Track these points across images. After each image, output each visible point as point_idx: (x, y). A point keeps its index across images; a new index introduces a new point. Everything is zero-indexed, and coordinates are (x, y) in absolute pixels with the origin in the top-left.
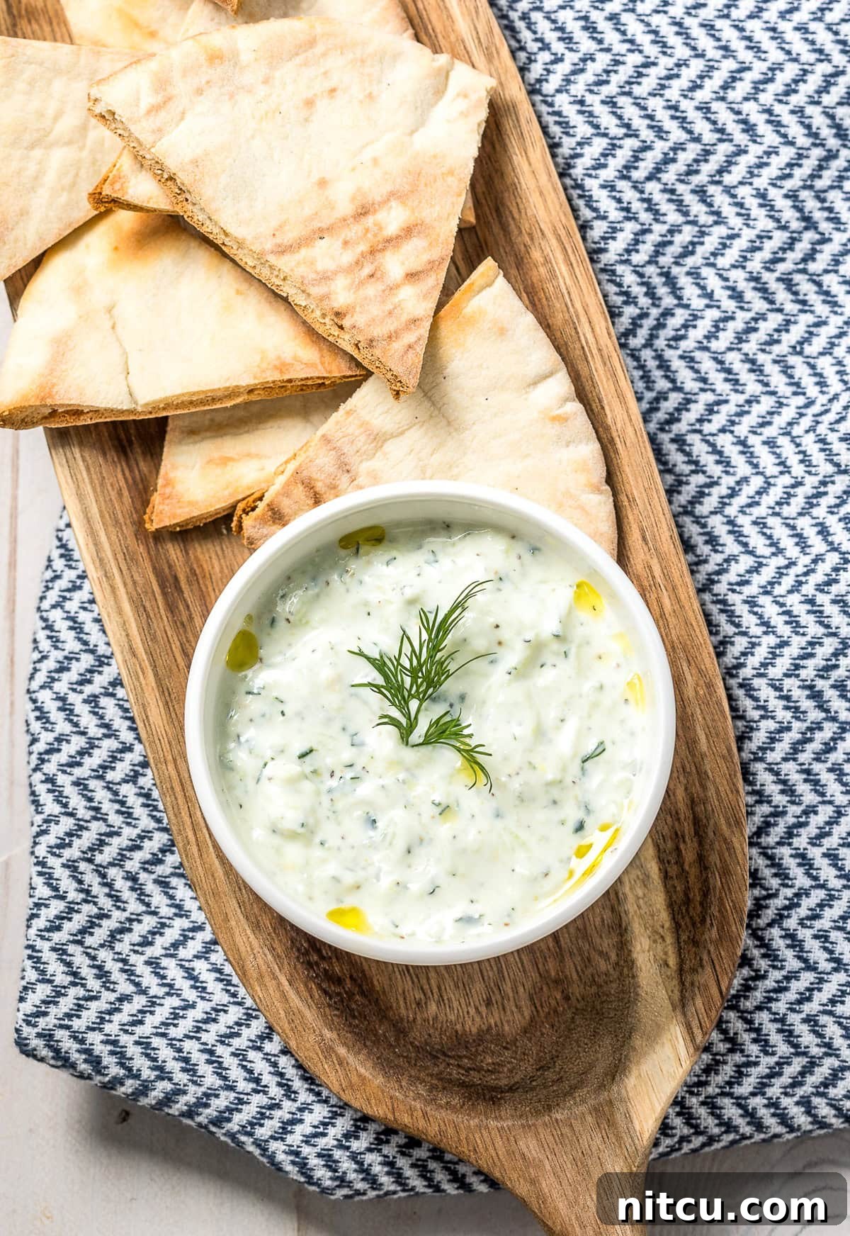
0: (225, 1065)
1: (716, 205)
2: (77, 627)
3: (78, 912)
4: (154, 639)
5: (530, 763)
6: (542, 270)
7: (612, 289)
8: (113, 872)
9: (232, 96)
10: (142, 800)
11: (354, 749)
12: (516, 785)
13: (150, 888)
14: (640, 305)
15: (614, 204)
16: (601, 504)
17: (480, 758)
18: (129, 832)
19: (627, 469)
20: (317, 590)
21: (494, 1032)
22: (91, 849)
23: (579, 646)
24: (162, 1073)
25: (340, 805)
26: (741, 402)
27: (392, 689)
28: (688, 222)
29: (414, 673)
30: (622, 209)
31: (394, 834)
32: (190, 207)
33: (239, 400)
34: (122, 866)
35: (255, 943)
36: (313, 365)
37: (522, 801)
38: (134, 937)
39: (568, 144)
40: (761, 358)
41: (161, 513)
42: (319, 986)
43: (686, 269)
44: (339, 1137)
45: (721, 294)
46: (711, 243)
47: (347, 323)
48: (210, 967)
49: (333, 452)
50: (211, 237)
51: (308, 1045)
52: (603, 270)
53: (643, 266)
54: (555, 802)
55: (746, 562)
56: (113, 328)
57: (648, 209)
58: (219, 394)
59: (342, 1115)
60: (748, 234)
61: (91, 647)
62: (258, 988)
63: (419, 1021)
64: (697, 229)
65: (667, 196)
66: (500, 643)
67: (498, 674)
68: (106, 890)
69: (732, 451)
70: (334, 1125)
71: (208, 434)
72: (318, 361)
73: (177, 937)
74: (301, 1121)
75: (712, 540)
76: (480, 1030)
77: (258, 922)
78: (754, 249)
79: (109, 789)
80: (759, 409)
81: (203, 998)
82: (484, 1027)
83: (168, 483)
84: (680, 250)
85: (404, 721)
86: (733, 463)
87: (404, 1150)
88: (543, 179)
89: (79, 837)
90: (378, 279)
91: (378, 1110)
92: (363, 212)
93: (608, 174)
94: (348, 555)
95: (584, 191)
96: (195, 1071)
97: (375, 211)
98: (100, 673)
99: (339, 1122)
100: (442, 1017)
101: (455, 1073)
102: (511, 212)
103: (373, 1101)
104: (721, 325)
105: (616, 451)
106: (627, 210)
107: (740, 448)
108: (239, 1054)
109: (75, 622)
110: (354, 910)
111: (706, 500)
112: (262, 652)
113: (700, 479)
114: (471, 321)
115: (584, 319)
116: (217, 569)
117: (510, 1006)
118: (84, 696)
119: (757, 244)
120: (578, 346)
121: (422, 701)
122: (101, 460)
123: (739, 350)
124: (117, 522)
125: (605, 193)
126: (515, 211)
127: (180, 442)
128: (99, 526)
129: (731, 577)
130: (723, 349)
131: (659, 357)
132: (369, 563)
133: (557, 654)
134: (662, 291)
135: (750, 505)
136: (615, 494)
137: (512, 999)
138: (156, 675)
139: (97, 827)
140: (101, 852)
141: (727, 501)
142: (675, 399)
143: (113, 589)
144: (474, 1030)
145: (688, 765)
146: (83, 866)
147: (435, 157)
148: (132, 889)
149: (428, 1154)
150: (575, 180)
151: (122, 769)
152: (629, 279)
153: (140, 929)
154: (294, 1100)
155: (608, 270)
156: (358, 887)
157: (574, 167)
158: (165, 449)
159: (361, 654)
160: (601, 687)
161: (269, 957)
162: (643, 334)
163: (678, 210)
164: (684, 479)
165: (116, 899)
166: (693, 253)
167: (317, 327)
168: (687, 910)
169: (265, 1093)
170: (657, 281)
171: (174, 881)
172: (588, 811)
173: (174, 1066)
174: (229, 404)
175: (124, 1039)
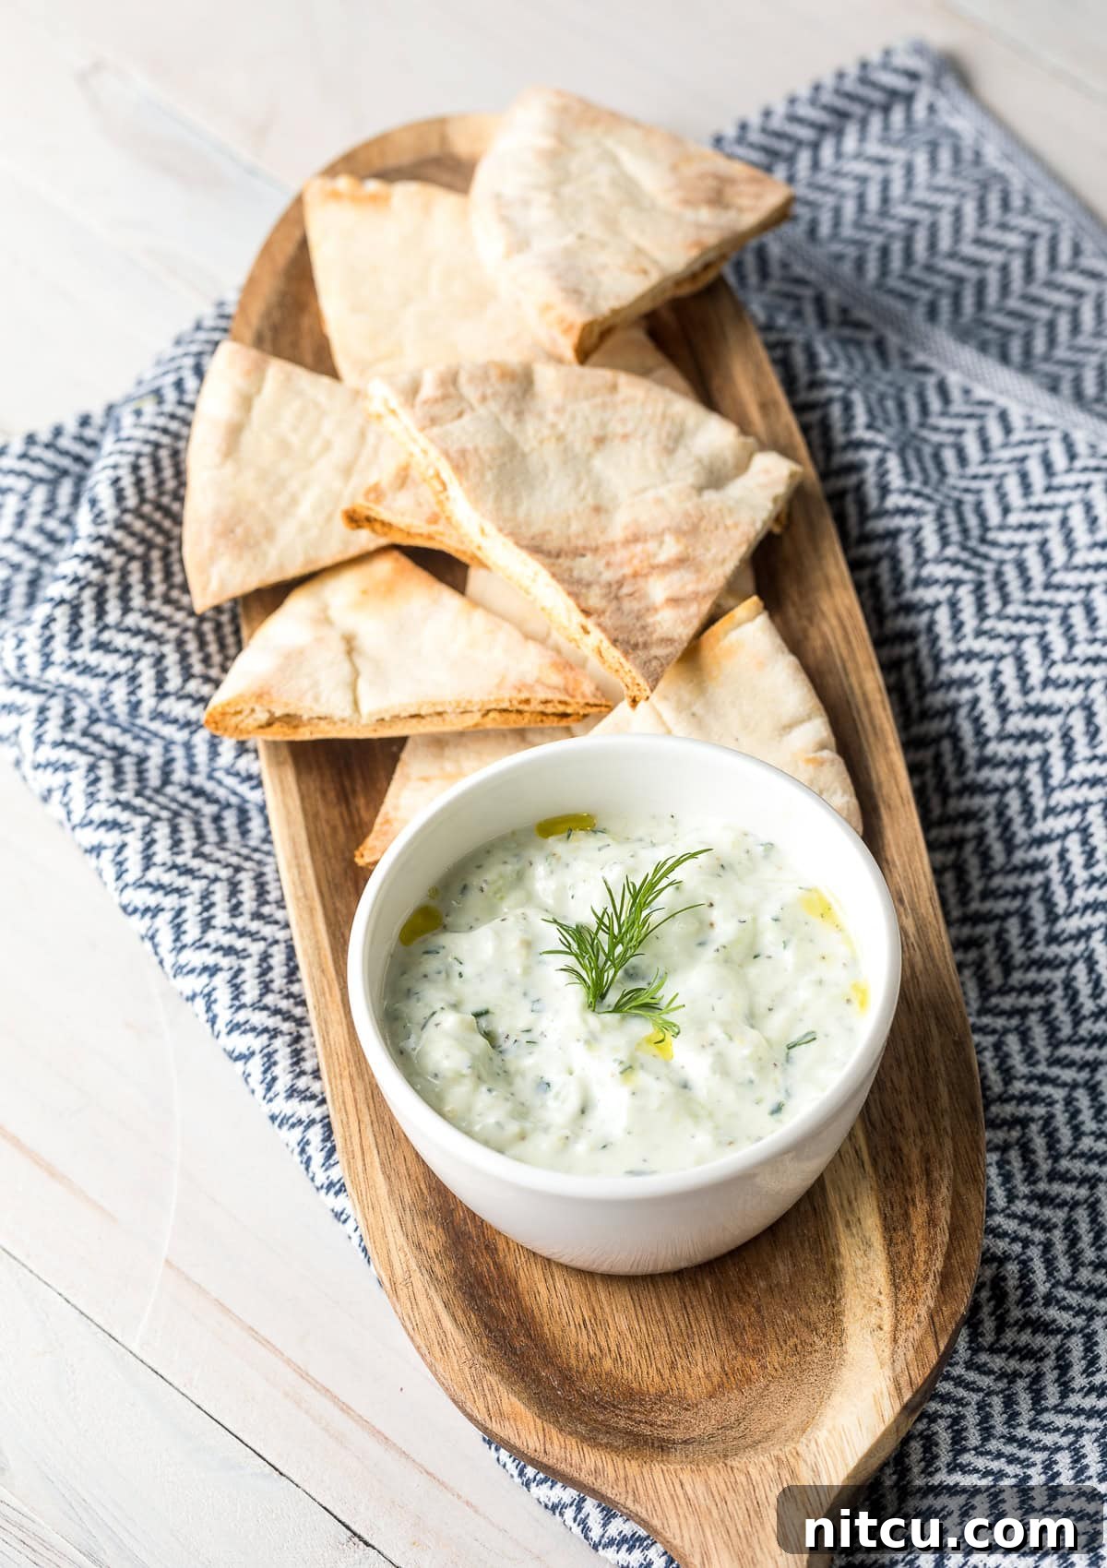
11: (534, 1016)
20: (517, 867)
21: (674, 1393)
23: (801, 940)
31: (569, 1094)
41: (374, 847)
54: (751, 1081)
56: (348, 652)
63: (590, 1372)
66: (712, 925)
76: (659, 1390)
82: (664, 1389)
92: (633, 540)
97: (647, 541)
100: (617, 1374)
112: (450, 921)
114: (728, 654)
132: (581, 847)
137: (699, 1364)
144: (652, 1390)
145: (925, 1126)
159: (556, 921)
168: (909, 1273)
172: (788, 1095)
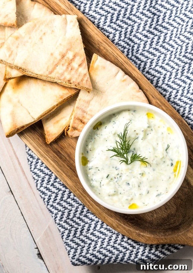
0: (118, 248)
1: (133, 19)
2: (42, 171)
3: (72, 230)
4: (61, 166)
5: (155, 156)
6: (104, 50)
7: (120, 47)
8: (74, 219)
9: (24, 45)
10: (73, 201)
11: (117, 171)
12: (155, 162)
13: (84, 218)
14: (127, 48)
15: (112, 29)
16: (141, 94)
17: (144, 160)
18: (74, 209)
19: (142, 84)
20: (93, 141)
21: (170, 214)
22: (68, 216)
23: (154, 127)
24: (106, 256)
25: (120, 184)
26: (157, 58)
27: (119, 154)
28: (129, 26)
29: (122, 149)
30: (114, 29)
31: (134, 185)
32: (27, 72)
33: (55, 108)
34: (76, 217)
35: (113, 220)
36: (68, 94)
37: (158, 165)
38: (85, 230)
39: (96, 21)
40: (157, 47)
41: (49, 139)
42: (130, 222)
43: (133, 36)
44: (148, 251)
45: (143, 38)
46: (135, 28)
47: (71, 82)
48: (104, 229)
49: (80, 110)
50: (34, 77)
51: (134, 236)
52: (116, 44)
53: (124, 39)
54: (164, 162)
55: (175, 91)
56: (22, 105)
57: (119, 27)
58: (51, 109)
59: (147, 247)
60: (143, 23)
61: (47, 174)
62: (118, 229)
63: (154, 220)
64: (131, 26)
65: (122, 22)
66: (137, 134)
67: (140, 140)
68: (75, 223)
69: (160, 69)
70: (146, 249)
71: (51, 118)
72: (68, 92)
73: (94, 226)
74: (139, 252)
75: (165, 90)
76: (167, 215)
77: (111, 215)
78: (145, 25)
79: (65, 202)
80: (161, 58)
81: (106, 236)
82: (168, 214)
83: (48, 132)
84: (130, 32)
85: (125, 160)
86: (161, 72)
87: (163, 248)
88: (95, 31)
89: (64, 215)
90: (73, 69)
91: (155, 242)
92: (63, 56)
93: (108, 23)
94: (96, 130)
95: (104, 29)
96: (112, 252)
97: (66, 55)
98: (51, 178)
99: (147, 248)
100: (158, 216)
101: (167, 227)
102: (92, 41)
103: (153, 241)
104: (145, 44)
105: (138, 81)
106: (115, 29)
107: (161, 68)
108: (119, 244)
109: (41, 170)
110: (133, 204)
111: (159, 82)
112: (88, 159)
113: (156, 78)
114: (97, 69)
115: (118, 57)
116: (66, 145)
117: (171, 207)
118: (50, 185)
119: (146, 24)
120: (120, 63)
121: (127, 154)
122: (31, 134)
123: (152, 47)
124: (41, 145)
125: (109, 28)
126: (93, 41)
127: (46, 122)
128: (38, 148)
129: (173, 96)
130: (148, 49)
131: (136, 57)
132: (101, 130)
133: (150, 131)
134: (130, 43)
135: (169, 79)
136: (143, 91)
138: (65, 174)
139: (66, 211)
140: (70, 216)
141: (164, 80)
142: (143, 64)
143: (47, 160)
144: (166, 216)
146: (68, 221)
147: (72, 38)
148: (80, 220)
149: (168, 246)
150: (101, 28)
151: (66, 197)
152: (122, 43)
153: (86, 228)
154: (135, 248)
155: (117, 44)
156: (132, 199)
157: (100, 25)
158: (43, 125)
159: (109, 150)
160: (162, 133)
161: (117, 221)
162: (130, 53)
163: (126, 24)
164: (153, 80)
165: (78, 224)
166: (133, 32)
167: (65, 85)
169: (129, 250)
170: (128, 41)
171: (88, 214)
172: (172, 160)
173: (107, 253)
174: (54, 110)
175: (94, 253)
